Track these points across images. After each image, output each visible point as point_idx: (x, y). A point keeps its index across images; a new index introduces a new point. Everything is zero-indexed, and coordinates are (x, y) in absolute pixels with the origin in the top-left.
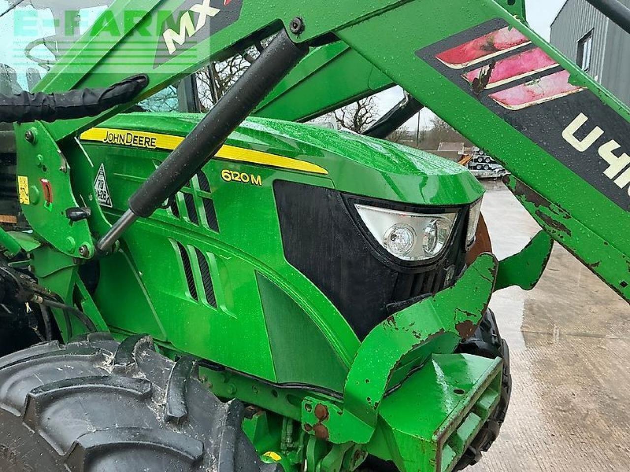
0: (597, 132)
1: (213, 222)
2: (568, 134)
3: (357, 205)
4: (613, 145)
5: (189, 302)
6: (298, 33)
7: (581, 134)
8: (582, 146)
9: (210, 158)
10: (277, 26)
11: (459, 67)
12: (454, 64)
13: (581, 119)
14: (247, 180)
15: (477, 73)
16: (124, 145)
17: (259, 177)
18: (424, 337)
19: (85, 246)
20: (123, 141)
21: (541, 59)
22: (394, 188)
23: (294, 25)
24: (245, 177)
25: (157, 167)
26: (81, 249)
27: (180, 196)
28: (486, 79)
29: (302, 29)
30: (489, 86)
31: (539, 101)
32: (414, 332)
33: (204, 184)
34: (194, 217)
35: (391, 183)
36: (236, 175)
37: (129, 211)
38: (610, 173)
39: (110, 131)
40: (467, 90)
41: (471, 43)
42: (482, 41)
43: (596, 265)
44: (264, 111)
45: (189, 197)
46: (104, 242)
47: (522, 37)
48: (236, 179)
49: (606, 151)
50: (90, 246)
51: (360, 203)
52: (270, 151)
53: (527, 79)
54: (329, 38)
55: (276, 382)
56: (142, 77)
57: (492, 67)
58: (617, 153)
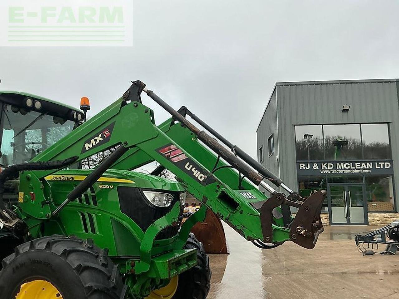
0: (191, 166)
1: (95, 203)
2: (186, 167)
3: (143, 191)
4: (194, 168)
5: (84, 234)
6: (126, 145)
7: (188, 167)
8: (189, 169)
9: (96, 181)
10: (120, 143)
11: (164, 153)
12: (163, 152)
13: (188, 163)
14: (108, 187)
15: (168, 154)
16: (61, 180)
17: (112, 186)
18: (163, 228)
19: (48, 214)
20: (60, 179)
21: (180, 151)
22: (154, 185)
23: (125, 143)
24: (107, 187)
25: (74, 188)
26: (46, 215)
27: (83, 196)
28: (169, 156)
29: (127, 144)
30: (170, 157)
31: (181, 160)
32: (160, 226)
33: (93, 191)
34: (88, 202)
35: (152, 184)
36: (104, 186)
37: (67, 199)
38: (194, 174)
39: (54, 176)
40: (166, 158)
41: (166, 148)
42: (168, 148)
43: (193, 194)
44: (113, 167)
45: (86, 196)
46: (55, 212)
47: (176, 147)
48: (105, 187)
49: (193, 170)
50: (50, 214)
51: (144, 191)
52: (117, 178)
53: (177, 156)
54: (134, 146)
55: (117, 256)
56: (76, 157)
57: (171, 153)
58: (195, 170)
